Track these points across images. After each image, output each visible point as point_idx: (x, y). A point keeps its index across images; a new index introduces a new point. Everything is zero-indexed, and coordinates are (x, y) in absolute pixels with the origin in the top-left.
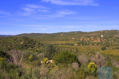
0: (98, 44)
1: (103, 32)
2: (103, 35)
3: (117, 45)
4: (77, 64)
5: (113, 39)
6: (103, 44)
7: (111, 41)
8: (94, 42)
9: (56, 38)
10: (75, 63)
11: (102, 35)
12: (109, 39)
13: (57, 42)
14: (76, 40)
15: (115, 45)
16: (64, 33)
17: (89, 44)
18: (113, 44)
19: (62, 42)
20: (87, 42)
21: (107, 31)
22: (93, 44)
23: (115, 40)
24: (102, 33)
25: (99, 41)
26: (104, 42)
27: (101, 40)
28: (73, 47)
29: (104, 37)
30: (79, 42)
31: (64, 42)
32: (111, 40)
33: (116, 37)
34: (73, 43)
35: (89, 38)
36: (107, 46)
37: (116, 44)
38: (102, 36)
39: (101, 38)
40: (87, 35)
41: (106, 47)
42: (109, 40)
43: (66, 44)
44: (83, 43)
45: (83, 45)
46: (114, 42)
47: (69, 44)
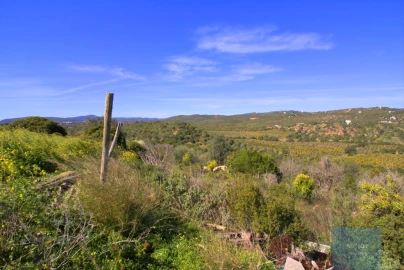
0: (337, 139)
1: (352, 113)
2: (352, 119)
3: (388, 144)
4: (274, 176)
5: (378, 129)
6: (351, 139)
7: (371, 134)
8: (327, 134)
9: (240, 125)
10: (270, 175)
11: (348, 119)
12: (367, 129)
13: (242, 134)
14: (285, 131)
15: (382, 143)
16: (259, 115)
17: (314, 140)
18: (375, 141)
19: (253, 134)
20: (311, 135)
21: (361, 109)
22: (325, 140)
23: (382, 132)
24: (348, 114)
25: (340, 133)
26: (353, 135)
27: (345, 132)
28: (277, 144)
29: (354, 125)
30: (290, 133)
31: (257, 134)
32: (371, 131)
33: (385, 125)
34: (277, 136)
35: (315, 126)
36: (359, 146)
37: (385, 140)
38: (348, 122)
39: (345, 126)
40: (310, 119)
41: (357, 149)
42: (365, 132)
43: (262, 138)
44: (300, 136)
45: (300, 140)
46: (378, 137)
47: (268, 139)
